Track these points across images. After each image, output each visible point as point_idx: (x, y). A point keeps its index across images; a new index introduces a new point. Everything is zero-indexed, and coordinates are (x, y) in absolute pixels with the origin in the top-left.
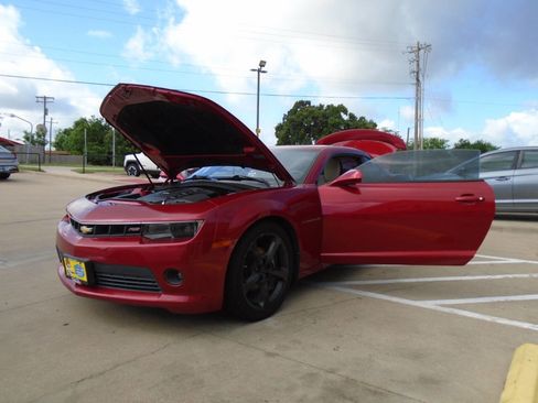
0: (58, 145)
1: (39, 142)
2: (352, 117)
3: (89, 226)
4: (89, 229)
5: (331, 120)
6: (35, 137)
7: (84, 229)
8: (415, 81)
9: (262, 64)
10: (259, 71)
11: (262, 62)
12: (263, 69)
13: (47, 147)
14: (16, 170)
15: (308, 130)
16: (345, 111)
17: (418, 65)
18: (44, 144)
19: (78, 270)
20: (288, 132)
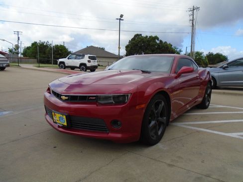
0: (24, 54)
1: (16, 53)
2: (161, 41)
3: (66, 96)
4: (66, 98)
5: (151, 43)
6: (14, 50)
7: (64, 98)
8: (192, 25)
9: (122, 16)
10: (120, 19)
11: (121, 15)
12: (122, 18)
13: (20, 55)
14: (8, 66)
15: (141, 47)
16: (158, 39)
17: (193, 17)
18: (18, 53)
19: (61, 119)
20: (131, 49)
